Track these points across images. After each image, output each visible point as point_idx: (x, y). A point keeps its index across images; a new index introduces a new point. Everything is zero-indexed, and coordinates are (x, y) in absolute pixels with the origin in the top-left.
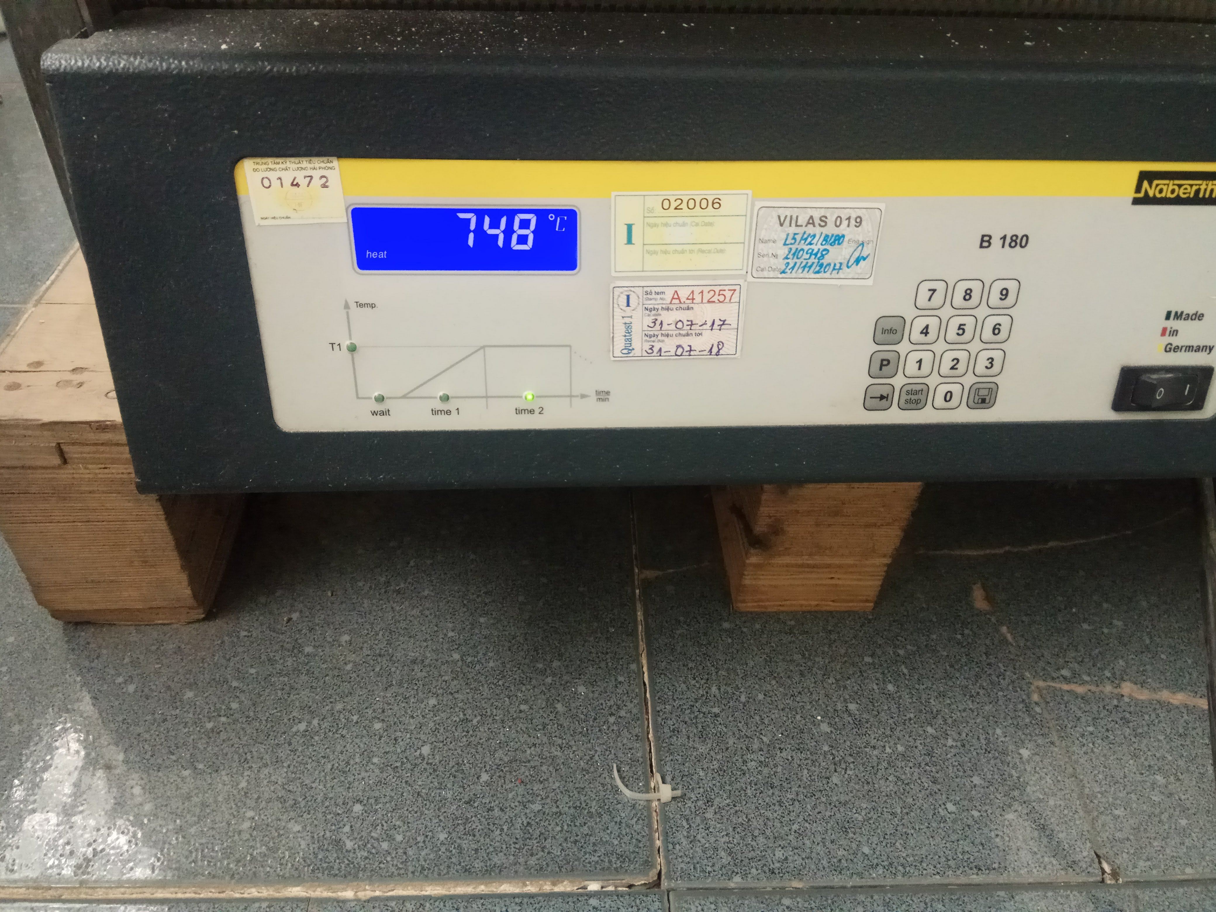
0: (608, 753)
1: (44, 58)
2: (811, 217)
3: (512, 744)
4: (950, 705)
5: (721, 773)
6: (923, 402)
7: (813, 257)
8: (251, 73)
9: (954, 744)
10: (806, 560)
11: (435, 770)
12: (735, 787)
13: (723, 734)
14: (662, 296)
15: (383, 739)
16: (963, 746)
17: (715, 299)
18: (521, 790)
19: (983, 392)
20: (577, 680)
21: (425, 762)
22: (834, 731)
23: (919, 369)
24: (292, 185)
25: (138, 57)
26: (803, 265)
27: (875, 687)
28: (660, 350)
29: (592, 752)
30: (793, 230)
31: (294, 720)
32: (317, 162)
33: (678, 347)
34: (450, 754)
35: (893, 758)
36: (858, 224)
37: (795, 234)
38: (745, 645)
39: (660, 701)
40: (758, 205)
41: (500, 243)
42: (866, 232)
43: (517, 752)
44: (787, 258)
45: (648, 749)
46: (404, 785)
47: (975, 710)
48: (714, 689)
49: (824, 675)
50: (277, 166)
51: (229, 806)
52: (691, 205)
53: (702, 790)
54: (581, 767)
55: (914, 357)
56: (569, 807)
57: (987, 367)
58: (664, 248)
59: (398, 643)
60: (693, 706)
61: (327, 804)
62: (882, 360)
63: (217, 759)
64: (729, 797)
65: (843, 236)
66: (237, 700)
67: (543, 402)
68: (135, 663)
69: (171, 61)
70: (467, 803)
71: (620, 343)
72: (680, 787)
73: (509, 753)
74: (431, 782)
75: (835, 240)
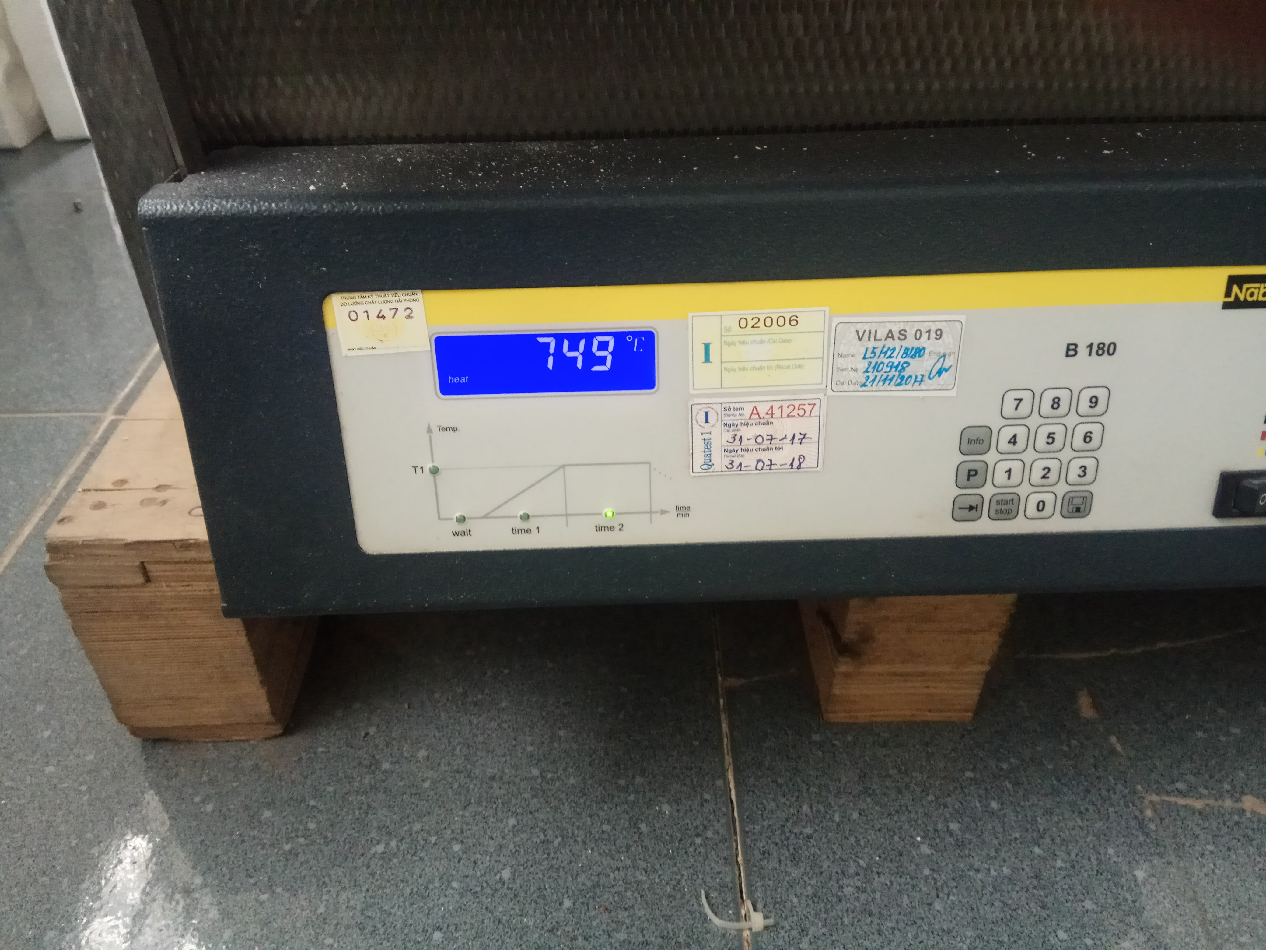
0: (695, 877)
1: (141, 204)
2: (890, 331)
3: (595, 867)
4: (1058, 823)
5: (816, 900)
6: (1014, 513)
7: (894, 369)
8: (339, 213)
9: (1063, 865)
10: (899, 668)
11: (515, 896)
12: (831, 914)
13: (816, 856)
14: (741, 412)
15: (462, 862)
16: (1073, 867)
17: (795, 413)
18: (605, 917)
19: (1078, 501)
20: (661, 798)
21: (506, 887)
22: (934, 853)
23: (1009, 478)
24: (378, 317)
25: (230, 200)
26: (883, 377)
27: (978, 804)
28: (740, 465)
29: (678, 877)
30: (872, 344)
31: (372, 841)
32: (402, 295)
33: (758, 461)
34: (531, 878)
35: (999, 881)
36: (938, 337)
37: (874, 348)
38: (837, 759)
39: (748, 820)
40: (836, 321)
41: (579, 365)
42: (947, 343)
43: (601, 876)
44: (866, 371)
45: (737, 873)
46: (484, 911)
47: (1085, 828)
48: (805, 808)
49: (923, 791)
50: (364, 300)
51: (308, 932)
52: (768, 322)
53: (795, 918)
54: (667, 894)
55: (1002, 467)
56: (656, 937)
57: (1079, 476)
58: (741, 365)
59: (475, 759)
60: (784, 826)
61: (406, 931)
62: (969, 471)
63: (296, 882)
64: (825, 926)
65: (924, 348)
66: (315, 820)
67: (623, 519)
68: (212, 782)
69: (261, 203)
70: (550, 931)
71: (699, 459)
72: (773, 914)
73: (592, 878)
74: (513, 909)
75: (916, 353)
